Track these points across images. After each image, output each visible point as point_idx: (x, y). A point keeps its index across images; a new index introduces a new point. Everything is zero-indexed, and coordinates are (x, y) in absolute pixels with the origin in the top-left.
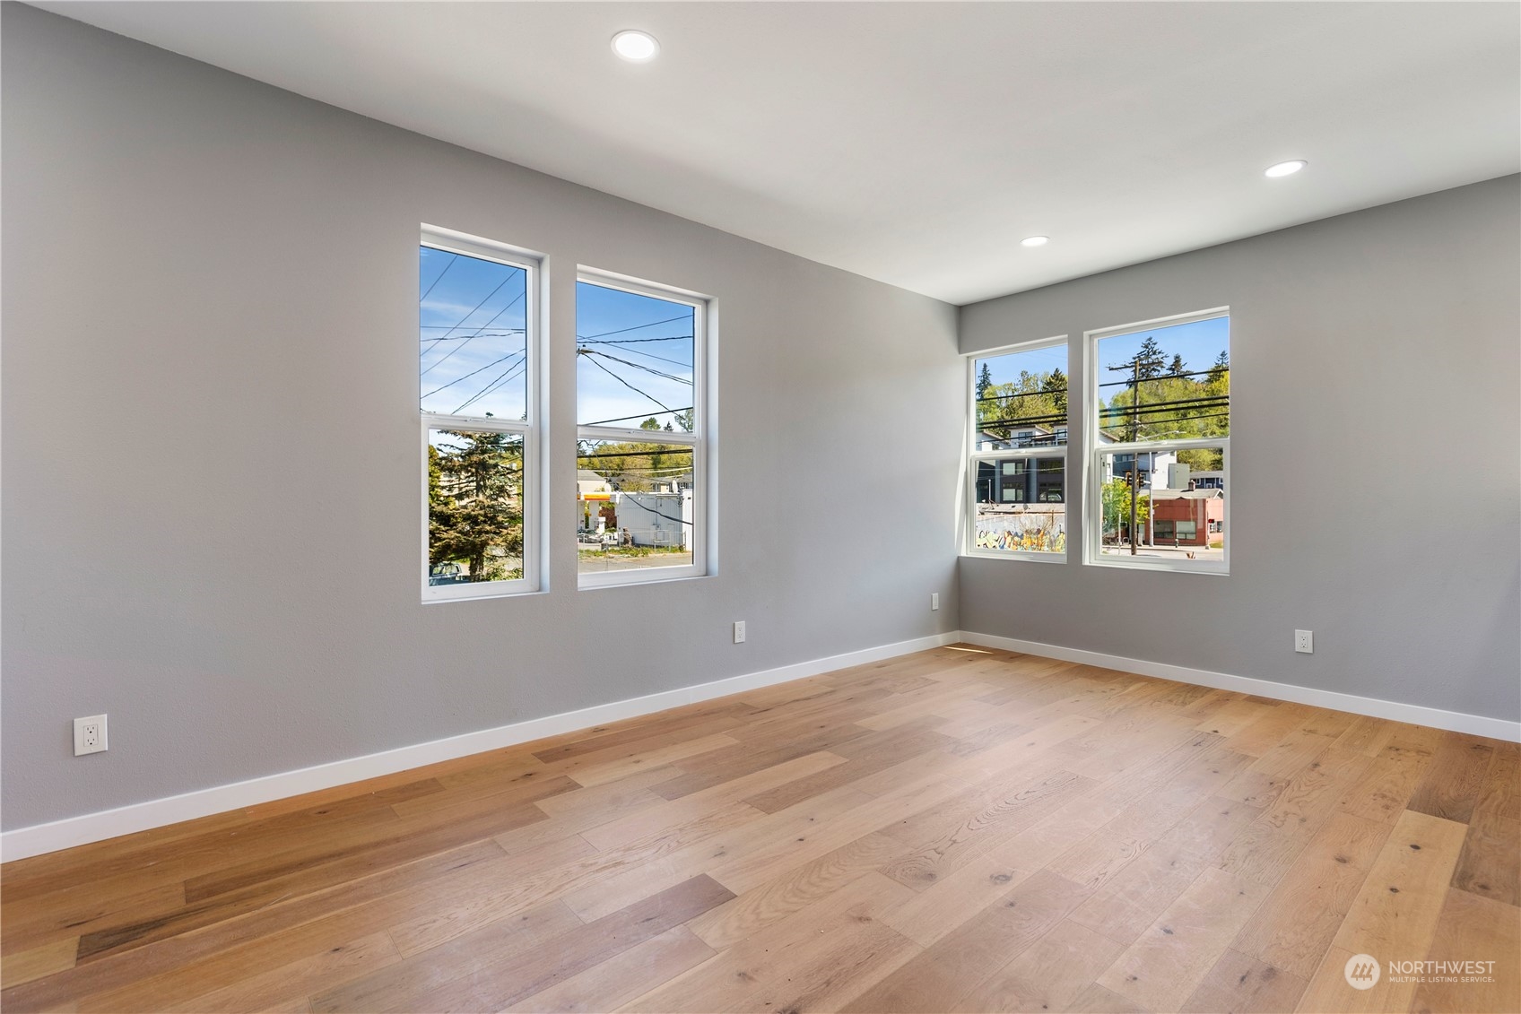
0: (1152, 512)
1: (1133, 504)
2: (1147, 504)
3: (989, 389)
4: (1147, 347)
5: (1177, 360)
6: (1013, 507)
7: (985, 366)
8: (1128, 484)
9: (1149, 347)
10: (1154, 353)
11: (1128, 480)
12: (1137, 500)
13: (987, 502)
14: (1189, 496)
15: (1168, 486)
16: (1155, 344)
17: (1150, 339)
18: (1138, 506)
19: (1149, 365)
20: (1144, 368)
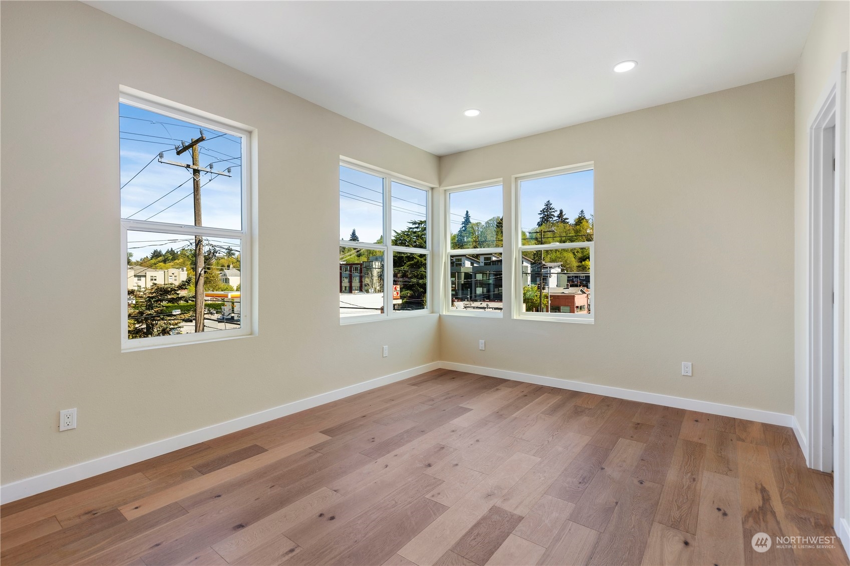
0: (550, 302)
1: (540, 297)
2: (547, 297)
3: (470, 225)
4: (547, 206)
5: (561, 212)
6: (481, 304)
7: (467, 212)
8: (538, 289)
9: (548, 204)
10: (550, 209)
11: (538, 287)
12: (543, 295)
13: (468, 301)
14: (567, 291)
15: (557, 286)
16: (551, 204)
17: (549, 201)
18: (543, 299)
19: (548, 215)
20: (545, 216)
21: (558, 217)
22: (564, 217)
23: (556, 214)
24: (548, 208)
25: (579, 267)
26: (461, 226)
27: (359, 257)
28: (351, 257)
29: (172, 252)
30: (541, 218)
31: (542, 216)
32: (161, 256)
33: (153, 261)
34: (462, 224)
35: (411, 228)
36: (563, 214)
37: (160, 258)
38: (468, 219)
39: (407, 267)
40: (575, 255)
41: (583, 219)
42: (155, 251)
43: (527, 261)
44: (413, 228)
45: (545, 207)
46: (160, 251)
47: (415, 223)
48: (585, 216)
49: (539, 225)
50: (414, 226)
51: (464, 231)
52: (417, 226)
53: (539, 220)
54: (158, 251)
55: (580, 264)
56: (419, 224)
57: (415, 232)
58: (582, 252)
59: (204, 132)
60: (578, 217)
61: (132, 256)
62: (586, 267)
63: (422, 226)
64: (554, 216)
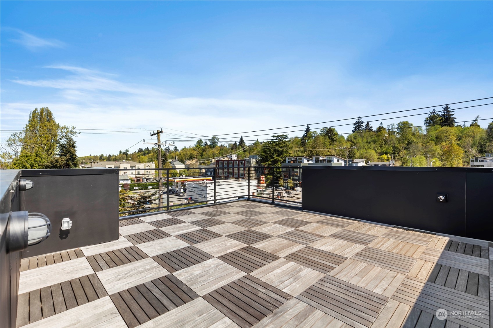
3: (309, 133)
9: (359, 119)
10: (361, 122)
17: (359, 117)
19: (359, 126)
20: (357, 126)
21: (365, 126)
22: (370, 126)
23: (364, 125)
24: (359, 121)
25: (378, 158)
26: (304, 133)
27: (245, 152)
28: (240, 152)
29: (147, 149)
30: (354, 127)
31: (355, 126)
32: (142, 151)
33: (138, 154)
34: (305, 132)
35: (273, 140)
36: (369, 124)
37: (142, 153)
38: (309, 129)
39: (270, 162)
40: (376, 151)
41: (382, 128)
42: (140, 149)
43: (341, 160)
44: (274, 140)
45: (357, 121)
46: (142, 149)
47: (275, 136)
48: (383, 126)
49: (353, 132)
50: (274, 138)
51: (306, 136)
52: (276, 138)
53: (353, 129)
54: (141, 149)
55: (379, 157)
56: (277, 137)
57: (275, 142)
58: (381, 149)
59: (163, 129)
60: (378, 127)
61: (128, 151)
62: (383, 159)
63: (279, 138)
64: (363, 126)
